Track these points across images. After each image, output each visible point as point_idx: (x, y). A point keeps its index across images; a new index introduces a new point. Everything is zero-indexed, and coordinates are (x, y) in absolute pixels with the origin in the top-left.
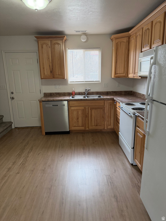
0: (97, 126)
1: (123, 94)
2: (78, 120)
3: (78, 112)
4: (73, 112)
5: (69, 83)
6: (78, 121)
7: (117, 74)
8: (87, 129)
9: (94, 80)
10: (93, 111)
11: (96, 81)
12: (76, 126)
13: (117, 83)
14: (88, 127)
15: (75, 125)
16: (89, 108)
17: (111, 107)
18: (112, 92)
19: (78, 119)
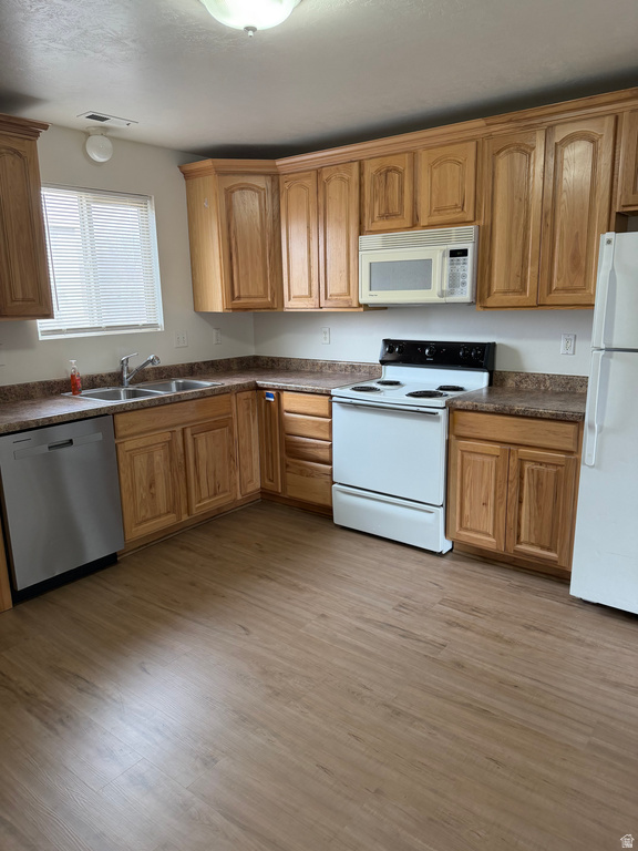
0: (215, 494)
1: (235, 367)
2: (153, 490)
3: (151, 456)
4: (132, 458)
5: (41, 338)
6: (153, 496)
7: (239, 298)
8: (185, 518)
9: (141, 323)
10: (202, 440)
11: (144, 326)
12: (149, 516)
13: (214, 332)
14: (189, 511)
15: (143, 513)
16: (188, 432)
17: (249, 415)
18: (204, 363)
19: (152, 485)
